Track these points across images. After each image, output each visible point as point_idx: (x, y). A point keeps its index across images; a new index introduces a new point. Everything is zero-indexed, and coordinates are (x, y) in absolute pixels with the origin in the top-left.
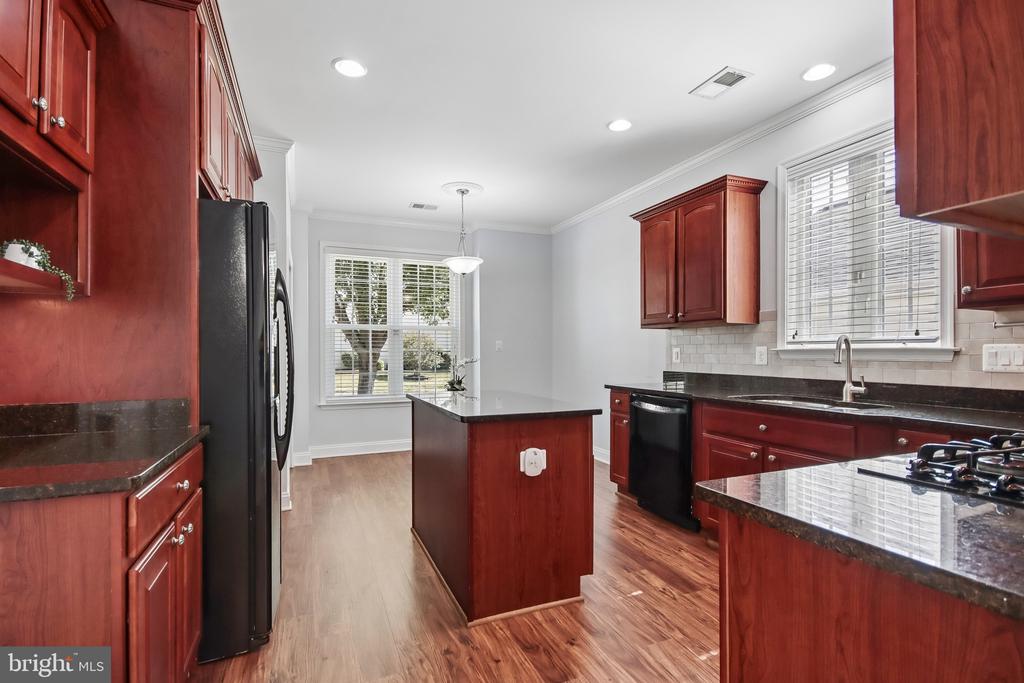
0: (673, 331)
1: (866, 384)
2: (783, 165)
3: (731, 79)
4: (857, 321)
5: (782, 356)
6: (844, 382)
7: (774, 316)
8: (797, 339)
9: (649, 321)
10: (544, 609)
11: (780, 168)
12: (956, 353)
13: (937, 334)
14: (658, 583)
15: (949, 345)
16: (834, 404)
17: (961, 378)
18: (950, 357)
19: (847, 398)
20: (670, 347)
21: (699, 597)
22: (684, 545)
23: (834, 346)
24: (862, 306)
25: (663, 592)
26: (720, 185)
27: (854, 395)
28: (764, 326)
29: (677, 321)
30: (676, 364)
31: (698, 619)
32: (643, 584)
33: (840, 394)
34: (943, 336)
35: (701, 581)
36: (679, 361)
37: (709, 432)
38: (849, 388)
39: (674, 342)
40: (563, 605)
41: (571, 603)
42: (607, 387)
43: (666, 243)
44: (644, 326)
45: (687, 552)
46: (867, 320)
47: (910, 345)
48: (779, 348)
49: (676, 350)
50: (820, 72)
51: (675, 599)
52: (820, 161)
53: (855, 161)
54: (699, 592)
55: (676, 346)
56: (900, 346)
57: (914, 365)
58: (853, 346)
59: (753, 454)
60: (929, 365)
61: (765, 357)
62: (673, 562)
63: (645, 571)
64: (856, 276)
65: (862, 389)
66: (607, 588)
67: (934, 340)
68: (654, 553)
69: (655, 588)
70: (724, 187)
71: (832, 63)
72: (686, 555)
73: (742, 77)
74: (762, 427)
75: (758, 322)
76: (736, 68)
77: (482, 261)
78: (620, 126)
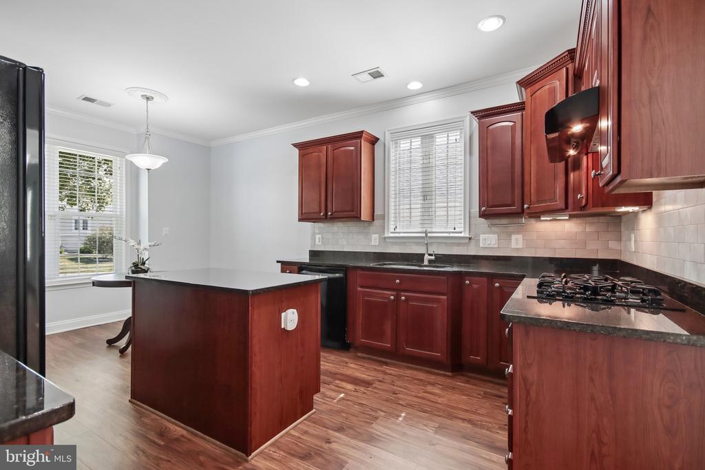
0: (316, 224)
1: (435, 255)
2: (389, 131)
3: (377, 75)
4: (426, 222)
5: (388, 240)
6: (424, 254)
7: (383, 217)
8: (397, 230)
9: (304, 217)
10: (295, 427)
11: (387, 132)
12: (470, 239)
13: (462, 229)
14: (350, 387)
15: (467, 235)
16: (420, 266)
17: (471, 251)
18: (467, 241)
19: (426, 263)
20: (314, 235)
21: (375, 388)
22: (347, 360)
23: (424, 235)
24: (427, 214)
25: (356, 391)
26: (358, 135)
27: (430, 261)
28: (376, 222)
29: (326, 218)
30: (318, 245)
31: (384, 400)
32: (343, 390)
33: (422, 261)
34: (464, 231)
35: (370, 378)
36: (320, 243)
37: (361, 287)
38: (427, 257)
39: (317, 231)
40: (305, 420)
41: (309, 416)
42: (278, 262)
43: (319, 166)
44: (300, 220)
45: (351, 363)
46: (429, 222)
47: (452, 235)
48: (386, 236)
49: (318, 236)
50: (415, 86)
51: (364, 393)
52: (408, 133)
53: (424, 137)
54: (374, 385)
55: (319, 234)
56: (447, 235)
57: (453, 244)
58: (429, 235)
59: (392, 297)
60: (459, 244)
61: (378, 241)
62: (349, 372)
63: (337, 382)
64: (425, 197)
65: (433, 257)
66: (323, 399)
67: (461, 233)
68: (334, 369)
69: (350, 390)
70: (361, 137)
71: (421, 82)
72: (352, 365)
73: (383, 76)
74: (398, 281)
75: (373, 220)
76: (382, 70)
77: (167, 160)
78: (302, 82)
